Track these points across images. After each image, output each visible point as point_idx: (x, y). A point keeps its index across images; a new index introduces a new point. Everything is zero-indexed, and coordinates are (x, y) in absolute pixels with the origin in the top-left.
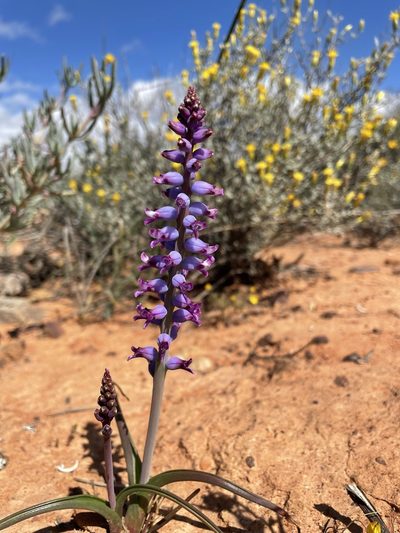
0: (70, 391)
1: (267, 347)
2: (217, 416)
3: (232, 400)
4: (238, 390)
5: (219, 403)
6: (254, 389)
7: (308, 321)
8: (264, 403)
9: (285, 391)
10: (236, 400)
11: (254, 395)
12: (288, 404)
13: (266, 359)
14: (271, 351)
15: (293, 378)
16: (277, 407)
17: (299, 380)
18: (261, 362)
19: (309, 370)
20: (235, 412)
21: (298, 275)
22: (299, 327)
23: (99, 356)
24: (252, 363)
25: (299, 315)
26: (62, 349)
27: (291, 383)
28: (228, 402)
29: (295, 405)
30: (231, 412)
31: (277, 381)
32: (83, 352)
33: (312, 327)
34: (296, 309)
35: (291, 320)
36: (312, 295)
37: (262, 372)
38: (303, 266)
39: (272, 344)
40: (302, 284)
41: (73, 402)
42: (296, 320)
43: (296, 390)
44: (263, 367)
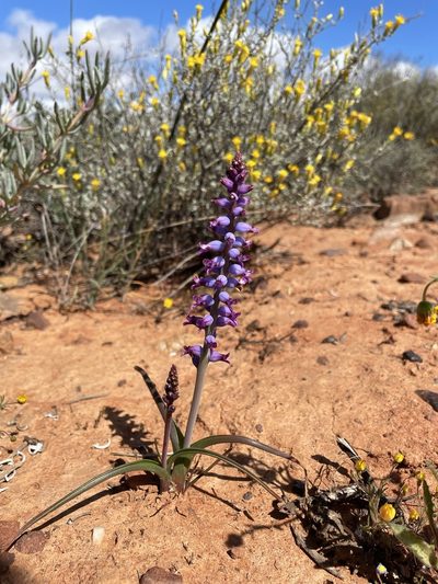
0: (77, 381)
1: (255, 332)
2: (225, 394)
3: (235, 381)
4: (238, 372)
5: (223, 384)
6: (251, 370)
7: (289, 307)
8: (263, 382)
9: (277, 371)
10: (238, 380)
11: (252, 376)
12: (282, 382)
13: (254, 343)
14: (259, 336)
15: (282, 360)
16: (273, 384)
17: (287, 361)
18: (250, 346)
19: (295, 352)
20: (239, 391)
21: (274, 260)
22: (281, 312)
23: (93, 346)
24: (243, 347)
25: (279, 300)
26: (52, 340)
27: (282, 364)
28: (231, 382)
29: (288, 382)
30: (236, 391)
31: (268, 362)
32: (76, 342)
33: (293, 312)
34: (276, 294)
35: (273, 306)
36: (289, 280)
37: (253, 355)
38: (277, 250)
39: (259, 330)
40: (278, 270)
41: (83, 390)
42: (277, 305)
43: (286, 370)
44: (253, 350)
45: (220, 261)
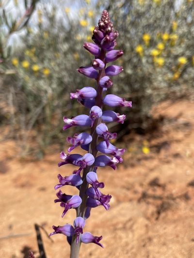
0: (12, 219)
1: (156, 188)
2: (119, 250)
3: (130, 235)
4: (135, 227)
5: (120, 238)
6: (147, 226)
7: (186, 167)
8: (155, 240)
9: (170, 229)
10: (134, 236)
11: (147, 232)
12: (173, 242)
13: (155, 197)
14: (159, 192)
15: (176, 217)
16: (164, 244)
17: (181, 219)
18: (151, 200)
19: (187, 211)
20: (132, 248)
21: (177, 128)
22: (179, 171)
23: (34, 190)
24: (145, 201)
25: (178, 161)
26: (8, 182)
27: (175, 221)
28: (127, 237)
29: (178, 242)
30: (130, 247)
31: (164, 218)
32: (23, 186)
33: (189, 172)
34: (177, 155)
35: (173, 166)
36: (188, 145)
37: (152, 209)
38: (181, 120)
39: (159, 186)
40: (180, 135)
41: (14, 228)
42: (177, 165)
43: (179, 228)
44: (153, 204)
45: (85, 138)
